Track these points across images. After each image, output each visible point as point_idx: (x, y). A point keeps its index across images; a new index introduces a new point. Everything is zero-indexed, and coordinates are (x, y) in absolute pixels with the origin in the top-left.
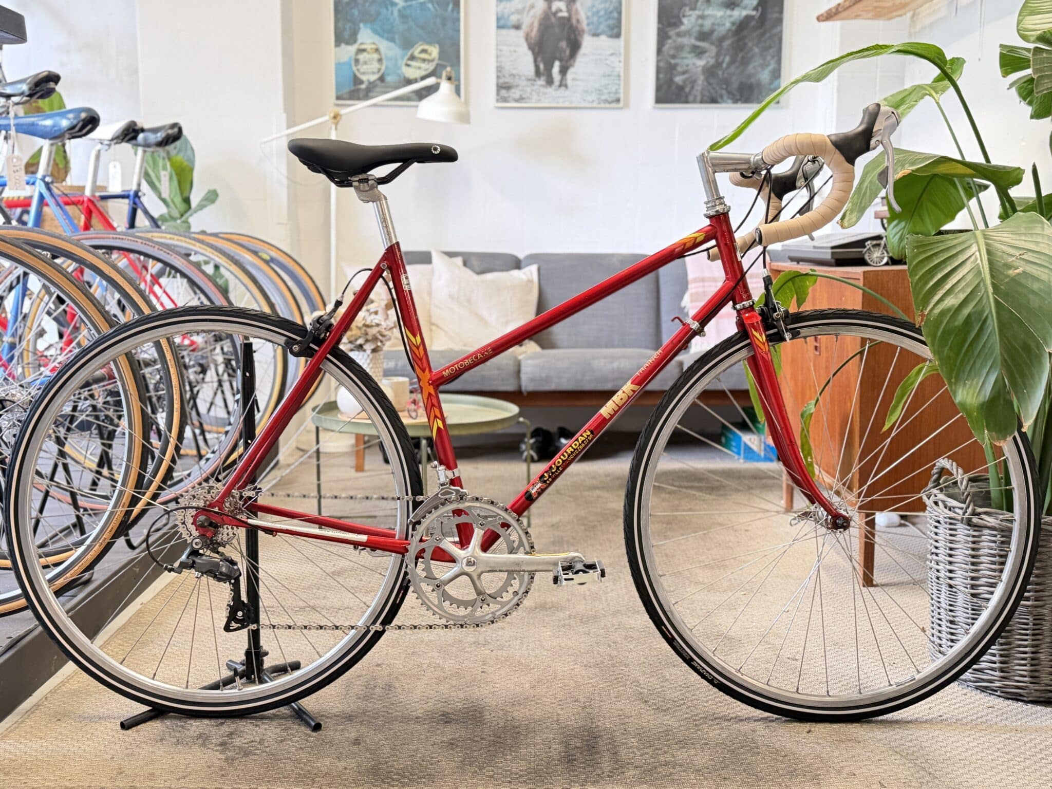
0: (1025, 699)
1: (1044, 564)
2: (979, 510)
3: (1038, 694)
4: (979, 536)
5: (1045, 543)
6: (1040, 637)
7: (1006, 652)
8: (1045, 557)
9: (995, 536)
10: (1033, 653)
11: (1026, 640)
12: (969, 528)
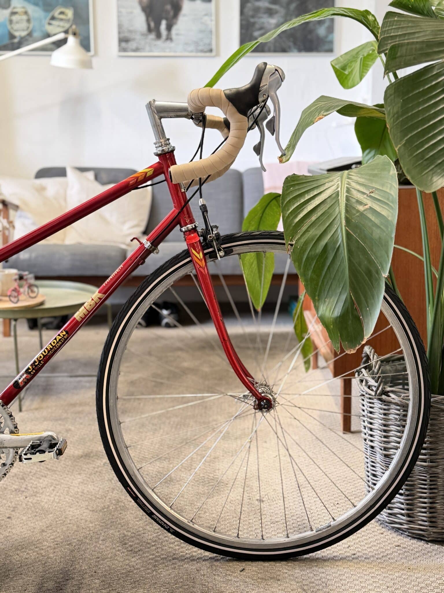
0: (426, 539)
1: (437, 433)
2: (389, 389)
3: (435, 535)
4: (388, 410)
5: (436, 417)
6: (436, 491)
7: (410, 502)
8: (437, 428)
9: (399, 410)
10: (431, 503)
11: (425, 493)
12: (381, 403)
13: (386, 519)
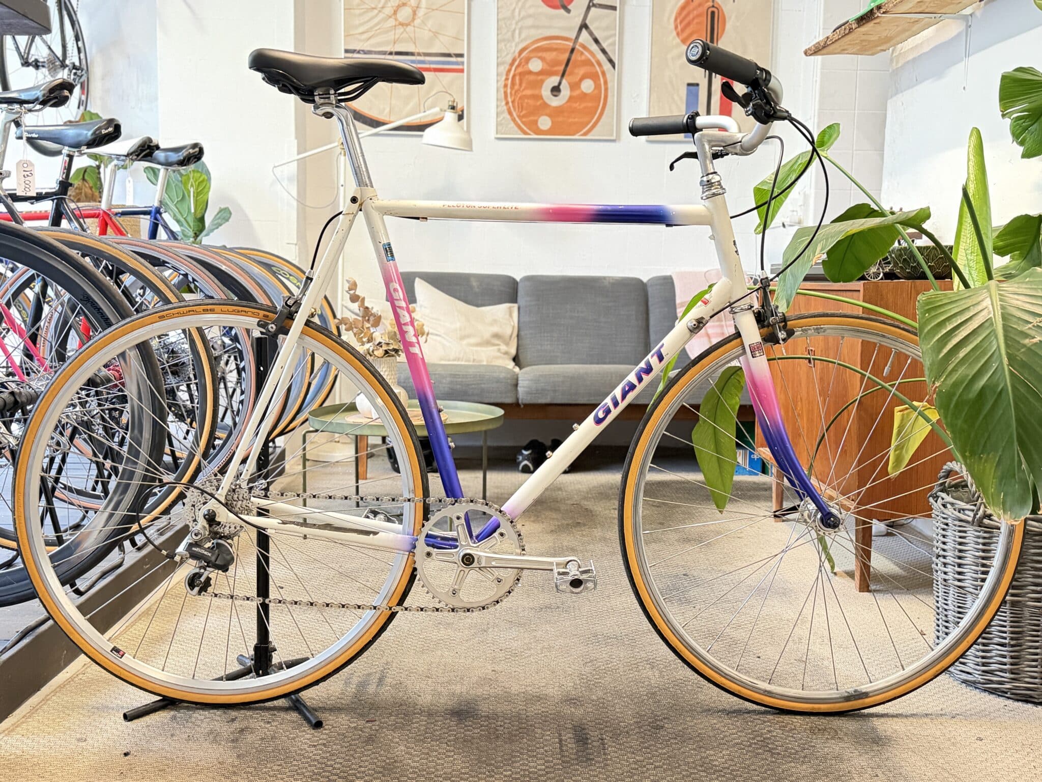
4: (989, 538)
7: (1016, 654)
11: (1037, 642)
12: (979, 529)
13: (980, 678)
